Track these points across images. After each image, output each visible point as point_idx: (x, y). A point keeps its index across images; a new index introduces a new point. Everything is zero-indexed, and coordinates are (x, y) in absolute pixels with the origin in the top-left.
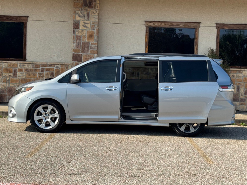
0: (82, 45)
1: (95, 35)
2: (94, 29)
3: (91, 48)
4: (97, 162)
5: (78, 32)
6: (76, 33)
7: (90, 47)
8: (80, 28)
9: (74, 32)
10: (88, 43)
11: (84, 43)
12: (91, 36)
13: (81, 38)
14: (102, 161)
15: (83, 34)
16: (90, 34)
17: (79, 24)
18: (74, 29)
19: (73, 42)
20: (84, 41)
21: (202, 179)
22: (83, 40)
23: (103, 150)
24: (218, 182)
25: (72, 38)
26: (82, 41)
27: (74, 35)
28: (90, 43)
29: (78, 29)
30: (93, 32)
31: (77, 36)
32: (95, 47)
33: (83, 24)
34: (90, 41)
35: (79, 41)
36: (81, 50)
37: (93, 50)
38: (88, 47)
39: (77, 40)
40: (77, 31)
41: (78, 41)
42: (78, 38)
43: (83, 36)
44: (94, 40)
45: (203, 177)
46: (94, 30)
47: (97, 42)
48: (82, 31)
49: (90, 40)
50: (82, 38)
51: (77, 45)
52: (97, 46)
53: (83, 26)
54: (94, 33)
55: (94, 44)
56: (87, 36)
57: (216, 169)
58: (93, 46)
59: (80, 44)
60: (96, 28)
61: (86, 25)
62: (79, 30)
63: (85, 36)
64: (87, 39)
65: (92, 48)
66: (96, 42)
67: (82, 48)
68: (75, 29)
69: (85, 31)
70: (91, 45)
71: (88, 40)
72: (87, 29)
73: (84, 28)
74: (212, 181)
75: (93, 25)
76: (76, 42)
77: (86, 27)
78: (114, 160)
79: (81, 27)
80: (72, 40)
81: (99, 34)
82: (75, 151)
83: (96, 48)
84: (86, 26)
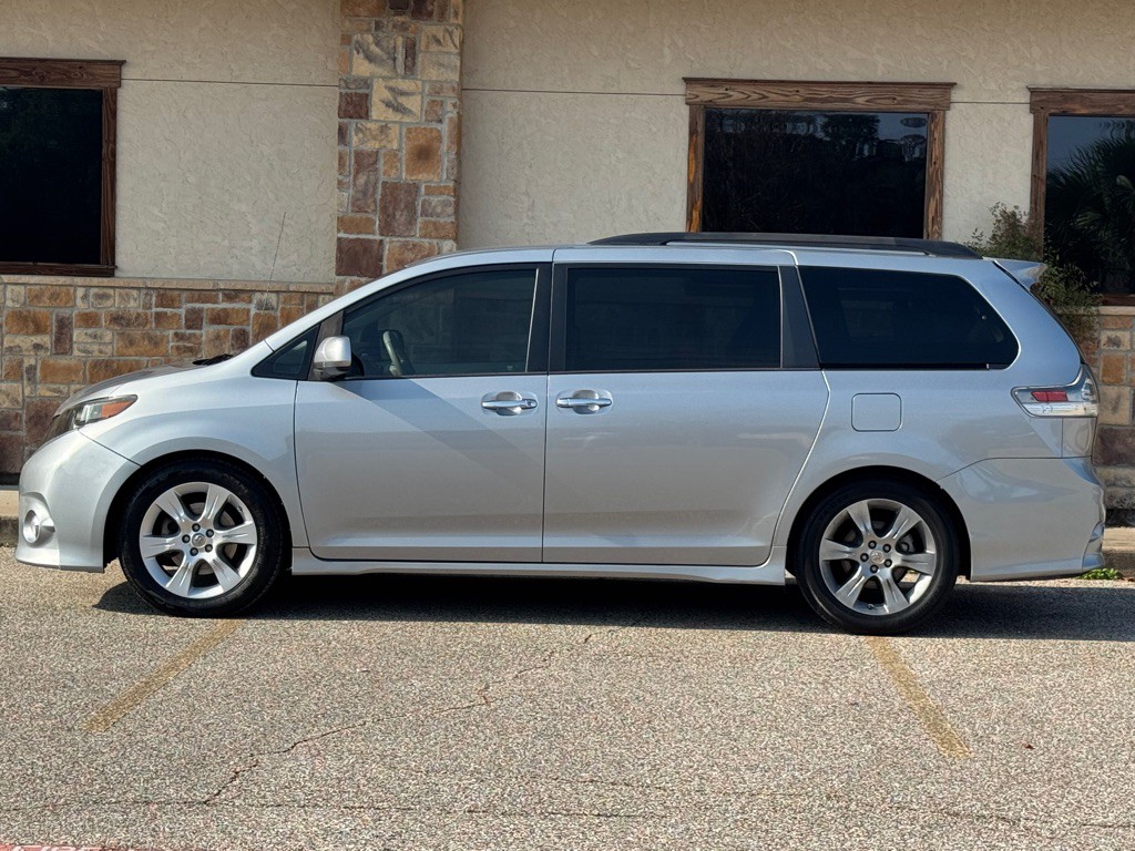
0: (384, 196)
1: (446, 151)
2: (440, 121)
3: (424, 213)
4: (415, 749)
5: (361, 135)
6: (355, 139)
7: (419, 208)
8: (374, 114)
9: (342, 134)
10: (413, 189)
11: (392, 190)
12: (424, 155)
13: (375, 162)
14: (438, 747)
15: (384, 143)
16: (422, 141)
17: (366, 97)
18: (341, 120)
19: (340, 183)
20: (392, 177)
21: (897, 827)
22: (385, 173)
23: (455, 696)
24: (970, 838)
25: (336, 164)
26: (382, 178)
27: (342, 148)
28: (423, 189)
29: (361, 118)
30: (435, 134)
31: (359, 155)
32: (445, 204)
33: (387, 95)
34: (420, 177)
35: (368, 177)
36: (377, 223)
37: (433, 219)
38: (411, 207)
39: (357, 172)
40: (358, 130)
41: (362, 180)
42: (365, 162)
43: (385, 154)
44: (441, 175)
45: (904, 816)
46: (439, 127)
47: (455, 181)
48: (384, 129)
49: (420, 172)
50: (381, 165)
51: (360, 195)
52: (452, 199)
53: (388, 104)
54: (439, 139)
55: (441, 194)
56: (404, 155)
57: (975, 779)
58: (435, 200)
59: (374, 192)
60: (450, 113)
61: (402, 100)
62: (369, 125)
63: (396, 155)
64: (404, 169)
65: (430, 211)
66: (451, 184)
67: (384, 209)
68: (346, 120)
69: (394, 131)
70: (426, 197)
71: (410, 171)
72: (406, 119)
73: (391, 116)
74: (941, 836)
75: (434, 101)
76: (355, 185)
77: (399, 109)
78: (496, 739)
79: (378, 111)
80: (334, 173)
81: (464, 140)
82: (319, 699)
83: (450, 210)
84: (402, 105)
